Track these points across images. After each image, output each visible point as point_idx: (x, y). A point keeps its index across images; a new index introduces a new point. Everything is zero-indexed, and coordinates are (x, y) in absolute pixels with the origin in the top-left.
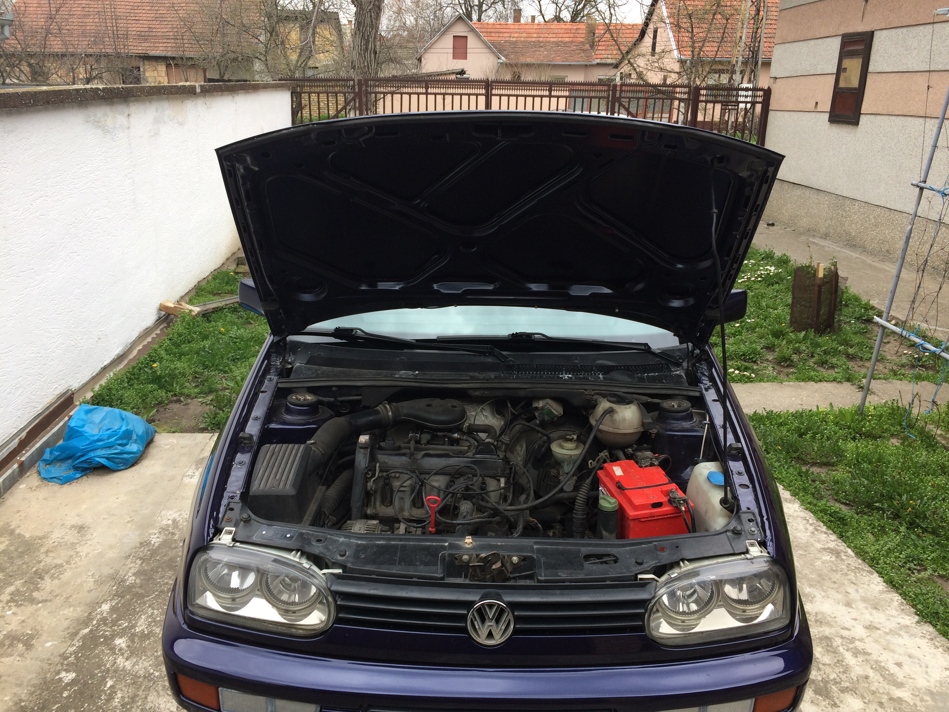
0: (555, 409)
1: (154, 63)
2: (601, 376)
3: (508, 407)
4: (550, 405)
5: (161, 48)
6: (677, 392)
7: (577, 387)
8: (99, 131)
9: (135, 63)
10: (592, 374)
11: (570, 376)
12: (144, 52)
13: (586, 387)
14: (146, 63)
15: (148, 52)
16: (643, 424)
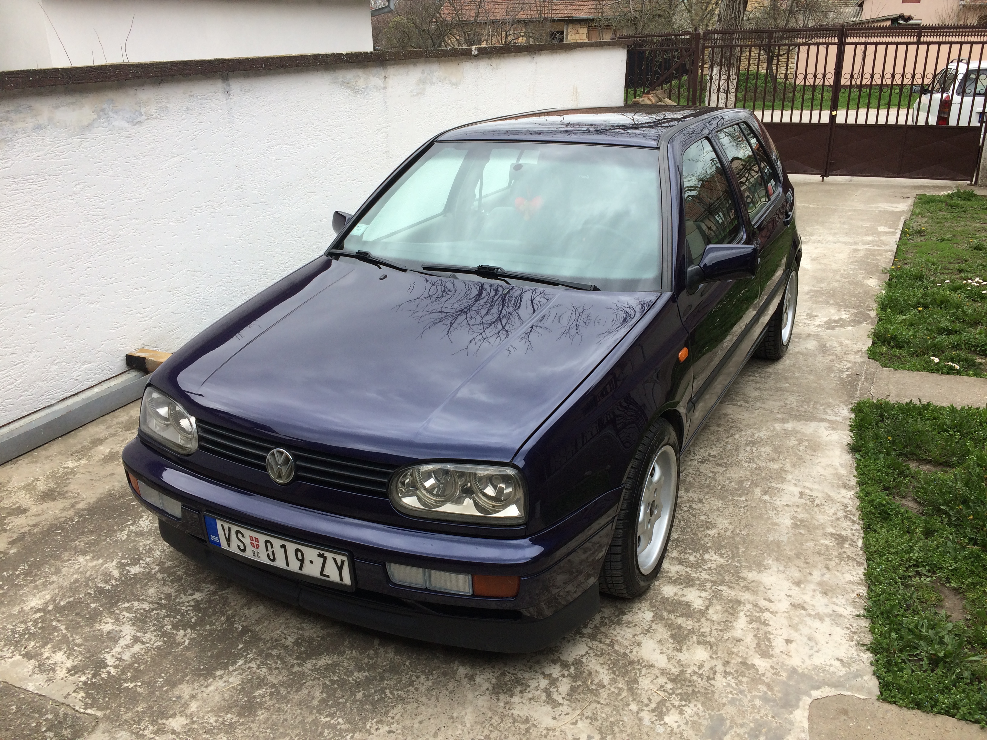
1: (577, 26)
5: (585, 11)
8: (349, 91)
9: (559, 28)
12: (569, 15)
14: (570, 26)
15: (573, 15)
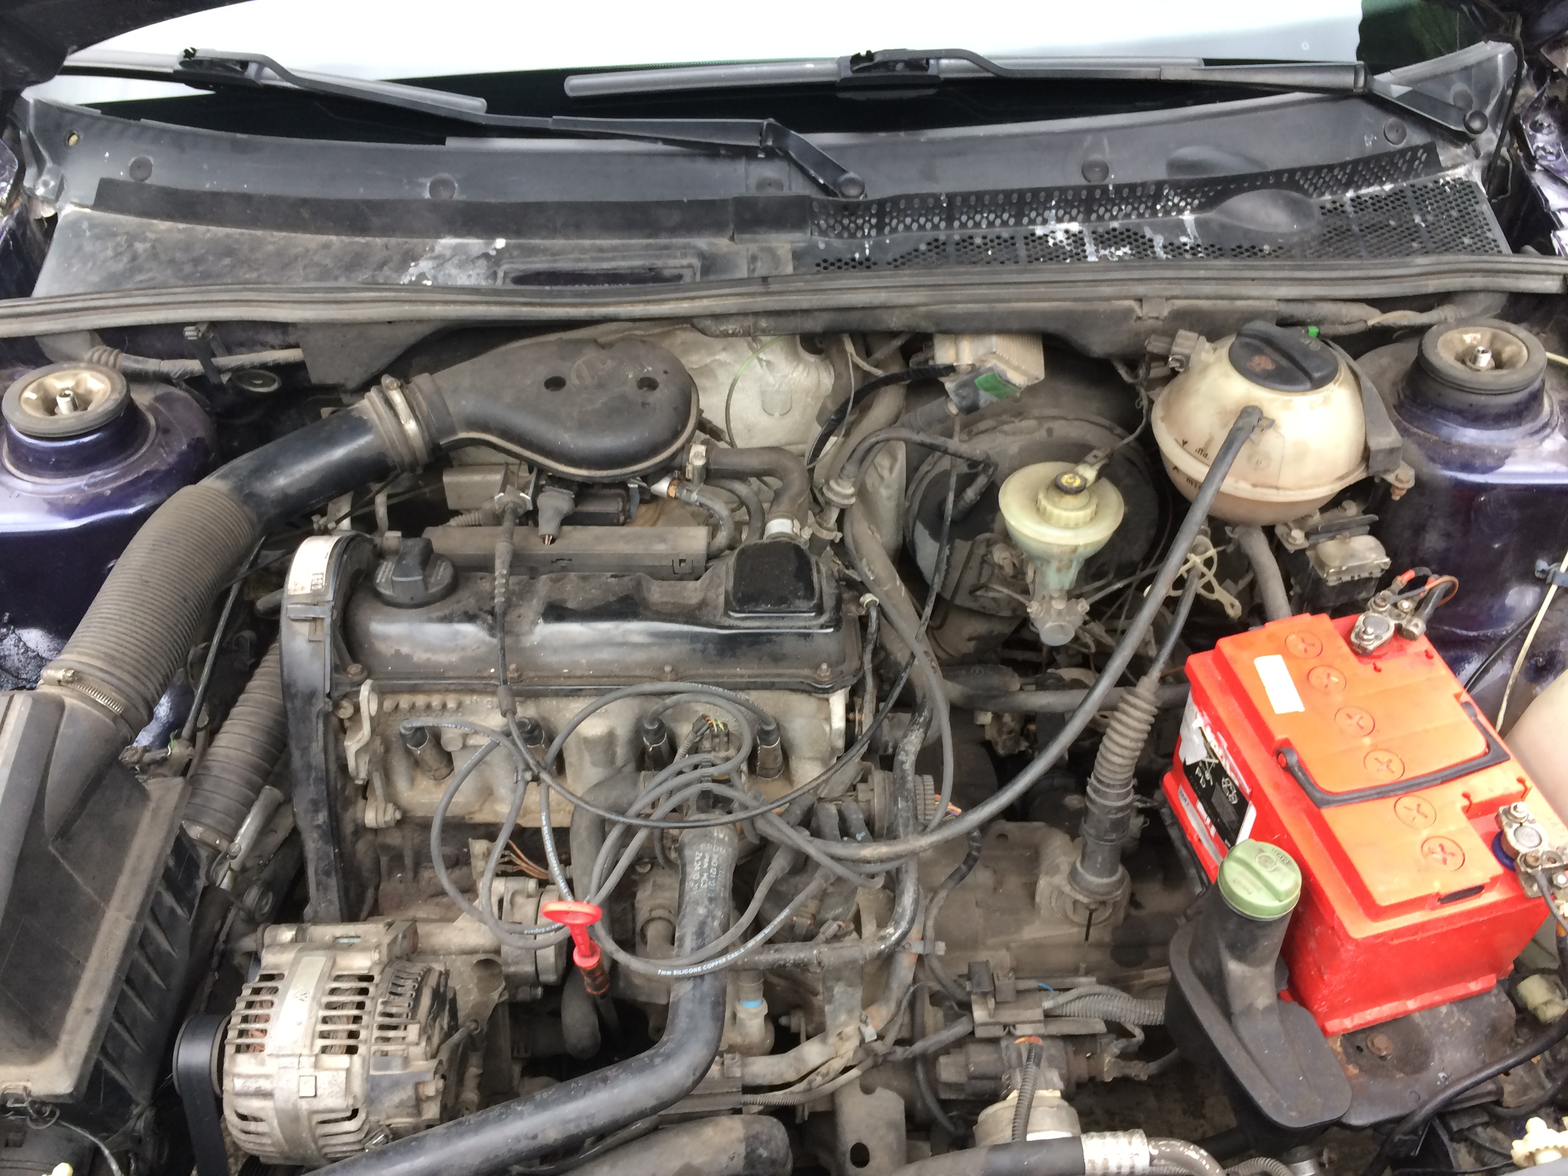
0: (1017, 369)
2: (1188, 217)
3: (844, 352)
4: (1000, 358)
6: (1478, 281)
7: (1106, 290)
10: (1154, 213)
11: (1075, 227)
13: (1140, 290)
16: (1366, 455)
